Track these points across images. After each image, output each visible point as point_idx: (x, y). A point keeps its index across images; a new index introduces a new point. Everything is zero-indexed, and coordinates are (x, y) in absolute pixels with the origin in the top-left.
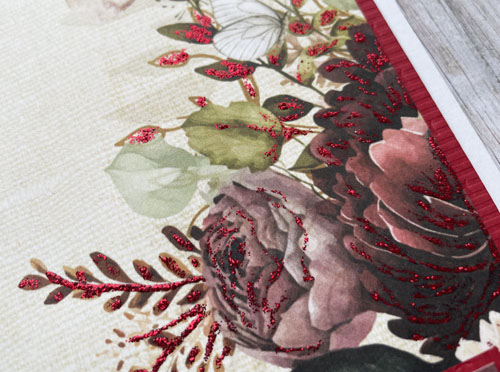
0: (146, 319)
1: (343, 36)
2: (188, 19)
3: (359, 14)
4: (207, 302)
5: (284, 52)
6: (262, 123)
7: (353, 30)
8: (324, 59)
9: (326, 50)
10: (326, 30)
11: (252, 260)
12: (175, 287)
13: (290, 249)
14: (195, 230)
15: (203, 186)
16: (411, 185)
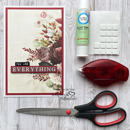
0: (32, 55)
1: (59, 38)
2: (45, 30)
3: (61, 36)
4: (37, 55)
5: (53, 37)
6: (48, 43)
7: (60, 37)
9: (57, 38)
10: (57, 36)
11: (42, 53)
12: (35, 53)
13: (45, 54)
14: (38, 50)
15: (40, 46)
16: (57, 52)
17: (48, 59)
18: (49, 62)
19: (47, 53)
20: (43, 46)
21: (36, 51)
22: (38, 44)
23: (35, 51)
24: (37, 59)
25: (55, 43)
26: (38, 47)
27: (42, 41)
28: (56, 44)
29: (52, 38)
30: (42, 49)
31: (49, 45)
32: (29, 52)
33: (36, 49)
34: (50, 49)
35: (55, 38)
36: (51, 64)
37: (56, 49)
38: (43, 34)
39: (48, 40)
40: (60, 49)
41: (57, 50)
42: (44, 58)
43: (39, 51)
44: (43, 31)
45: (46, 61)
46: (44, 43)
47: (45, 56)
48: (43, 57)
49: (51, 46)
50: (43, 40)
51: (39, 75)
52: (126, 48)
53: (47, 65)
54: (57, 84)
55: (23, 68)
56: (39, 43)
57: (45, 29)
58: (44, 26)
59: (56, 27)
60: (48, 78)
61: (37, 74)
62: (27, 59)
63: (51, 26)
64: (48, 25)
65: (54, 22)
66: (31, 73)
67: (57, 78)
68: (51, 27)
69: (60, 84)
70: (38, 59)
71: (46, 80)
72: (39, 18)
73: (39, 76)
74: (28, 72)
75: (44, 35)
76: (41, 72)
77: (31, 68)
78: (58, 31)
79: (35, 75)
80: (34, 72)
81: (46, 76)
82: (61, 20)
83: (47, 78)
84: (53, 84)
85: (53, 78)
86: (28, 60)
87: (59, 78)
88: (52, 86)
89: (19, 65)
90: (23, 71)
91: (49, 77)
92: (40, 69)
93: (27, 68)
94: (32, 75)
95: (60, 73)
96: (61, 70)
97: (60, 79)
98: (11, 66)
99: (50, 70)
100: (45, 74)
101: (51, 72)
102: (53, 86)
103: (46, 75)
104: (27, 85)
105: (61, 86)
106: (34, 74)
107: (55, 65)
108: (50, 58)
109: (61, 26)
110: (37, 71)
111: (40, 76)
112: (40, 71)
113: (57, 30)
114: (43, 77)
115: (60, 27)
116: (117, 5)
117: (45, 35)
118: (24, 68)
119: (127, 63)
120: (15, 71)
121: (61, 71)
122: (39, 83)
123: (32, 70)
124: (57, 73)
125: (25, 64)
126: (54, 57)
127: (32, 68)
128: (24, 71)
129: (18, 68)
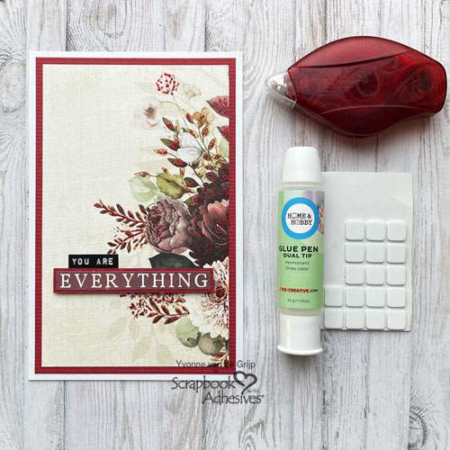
1: (219, 166)
2: (172, 139)
3: (228, 160)
5: (198, 163)
6: (181, 185)
7: (223, 165)
8: (210, 171)
9: (212, 168)
10: (215, 161)
11: (161, 223)
12: (137, 222)
13: (173, 224)
14: (148, 209)
15: (156, 197)
16: (215, 220)
17: (181, 242)
18: (186, 253)
19: (178, 220)
20: (164, 196)
21: (142, 215)
22: (147, 190)
23: (138, 215)
24: (143, 241)
25: (205, 184)
26: (146, 200)
27: (161, 180)
28: (210, 190)
29: (194, 166)
30: (162, 205)
31: (184, 191)
32: (118, 217)
33: (141, 207)
34: (189, 206)
35: (207, 168)
36: (193, 260)
37: (210, 207)
38: (166, 153)
39: (182, 173)
40: (222, 206)
41: (214, 211)
42: (168, 239)
43: (150, 215)
44: (163, 140)
45: (173, 252)
46: (167, 184)
47: (171, 232)
48: (166, 237)
49: (192, 195)
50: (163, 176)
51: (151, 300)
52: (435, 176)
53: (178, 265)
54: (212, 336)
55: (94, 275)
56: (150, 185)
57: (170, 135)
58: (170, 126)
59: (210, 128)
60: (183, 312)
61: (143, 297)
62: (111, 244)
63: (192, 122)
64: (182, 122)
65: (204, 108)
66: (122, 292)
67: (213, 311)
68: (191, 129)
69: (225, 334)
70: (148, 244)
71: (176, 319)
72: (150, 95)
73: (150, 306)
74: (112, 291)
75: (168, 156)
76: (158, 292)
77: (125, 275)
78: (217, 143)
79: (136, 300)
80: (134, 292)
81: (176, 306)
82: (226, 104)
83: (178, 311)
84: (199, 334)
85: (201, 314)
86: (114, 245)
87: (221, 312)
88: (194, 342)
89: (83, 265)
90: (94, 286)
91: (184, 308)
92: (155, 280)
93: (108, 275)
94: (127, 300)
95: (224, 294)
96: (227, 282)
97: (225, 318)
98: (55, 270)
99: (188, 285)
100: (170, 299)
101: (194, 290)
102: (201, 340)
103: (175, 300)
104: (109, 337)
105: (226, 342)
106: (133, 297)
107: (207, 266)
108: (190, 241)
109: (228, 124)
110: (143, 286)
111: (153, 304)
112: (155, 286)
113: (212, 138)
114: (164, 309)
115: (224, 127)
116: (405, 19)
117: (173, 157)
118: (100, 275)
119: (441, 227)
120: (69, 286)
121: (226, 287)
122: (152, 331)
123: (128, 281)
124: (215, 295)
125: (102, 262)
126: (203, 235)
127: (128, 277)
128: (100, 286)
129: (77, 275)
